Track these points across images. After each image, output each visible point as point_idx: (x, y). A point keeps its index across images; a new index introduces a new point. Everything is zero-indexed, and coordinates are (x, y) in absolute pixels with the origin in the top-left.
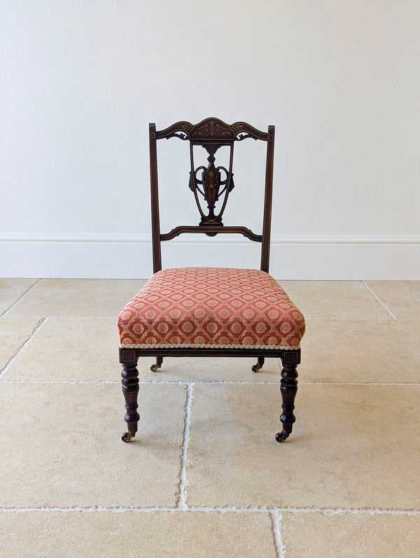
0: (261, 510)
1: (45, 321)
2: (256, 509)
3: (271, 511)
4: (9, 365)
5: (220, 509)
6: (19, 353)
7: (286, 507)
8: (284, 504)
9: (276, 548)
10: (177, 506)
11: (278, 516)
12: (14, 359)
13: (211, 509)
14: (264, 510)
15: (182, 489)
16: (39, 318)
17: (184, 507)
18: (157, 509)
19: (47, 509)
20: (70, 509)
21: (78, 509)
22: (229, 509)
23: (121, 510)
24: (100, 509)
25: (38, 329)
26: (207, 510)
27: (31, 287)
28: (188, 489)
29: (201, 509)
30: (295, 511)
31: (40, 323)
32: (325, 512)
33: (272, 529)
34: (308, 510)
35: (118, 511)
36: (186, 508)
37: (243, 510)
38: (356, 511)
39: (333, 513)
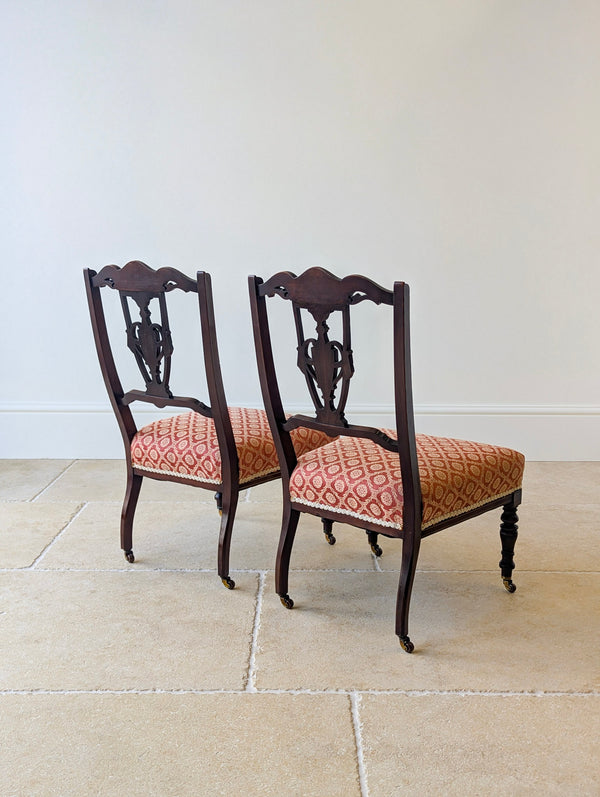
0: (339, 693)
1: (86, 506)
2: (333, 692)
3: (350, 694)
4: (44, 554)
5: (293, 692)
6: (55, 541)
7: (367, 690)
8: (365, 687)
9: (353, 726)
10: (245, 689)
11: (357, 697)
12: (50, 547)
13: (283, 691)
14: (342, 692)
15: (251, 673)
16: (78, 503)
17: (252, 688)
18: (222, 691)
19: (99, 692)
20: (125, 692)
21: (133, 691)
22: (303, 692)
23: (181, 692)
24: (158, 691)
25: (78, 515)
26: (278, 692)
27: (65, 469)
28: (257, 673)
29: (271, 692)
30: (376, 693)
31: (78, 509)
32: (411, 694)
33: (350, 709)
34: (392, 692)
35: (178, 693)
36: (255, 690)
37: (318, 692)
38: (445, 693)
39: (418, 694)
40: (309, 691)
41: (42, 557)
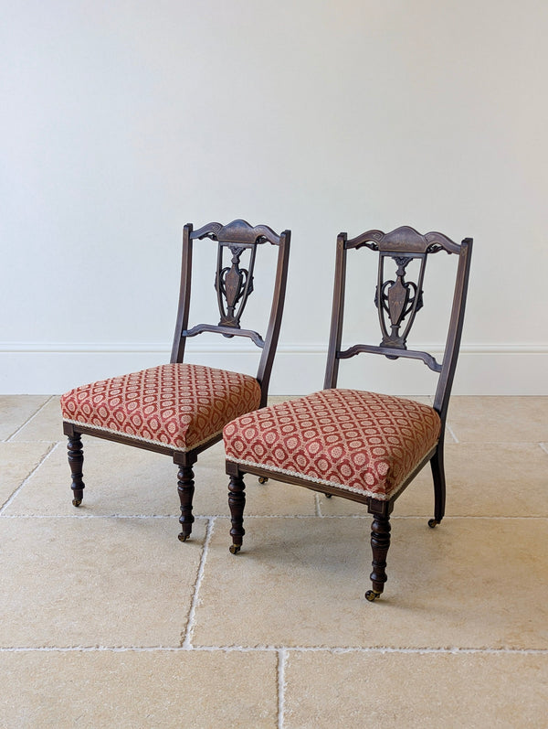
0: (269, 649)
1: (56, 446)
2: (263, 649)
3: (279, 650)
4: (12, 498)
5: (226, 649)
6: (24, 484)
7: (295, 647)
8: (293, 644)
9: (278, 686)
10: (182, 646)
11: (285, 654)
12: (17, 492)
13: (217, 648)
14: (272, 649)
15: (189, 628)
16: (49, 443)
17: (188, 646)
18: (160, 648)
19: (46, 649)
21: (78, 648)
22: (235, 648)
23: (123, 650)
24: (101, 649)
25: (48, 456)
26: (212, 649)
27: (42, 406)
28: (196, 629)
29: (206, 649)
30: (303, 650)
31: (49, 449)
32: (335, 651)
33: (277, 667)
34: (317, 649)
35: (119, 650)
36: (190, 647)
37: (249, 649)
38: (367, 650)
39: (342, 651)
40: (240, 648)
41: (10, 502)
